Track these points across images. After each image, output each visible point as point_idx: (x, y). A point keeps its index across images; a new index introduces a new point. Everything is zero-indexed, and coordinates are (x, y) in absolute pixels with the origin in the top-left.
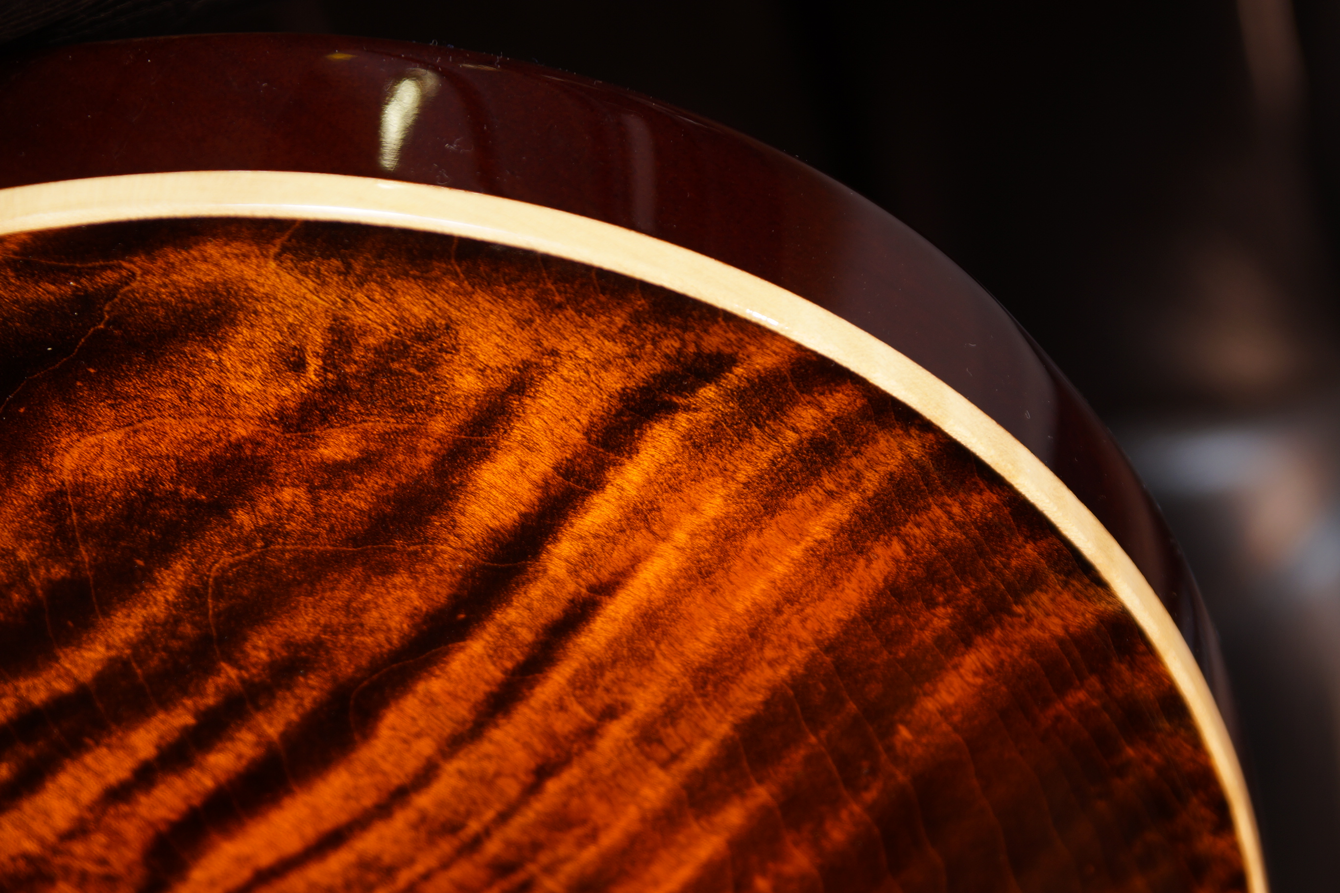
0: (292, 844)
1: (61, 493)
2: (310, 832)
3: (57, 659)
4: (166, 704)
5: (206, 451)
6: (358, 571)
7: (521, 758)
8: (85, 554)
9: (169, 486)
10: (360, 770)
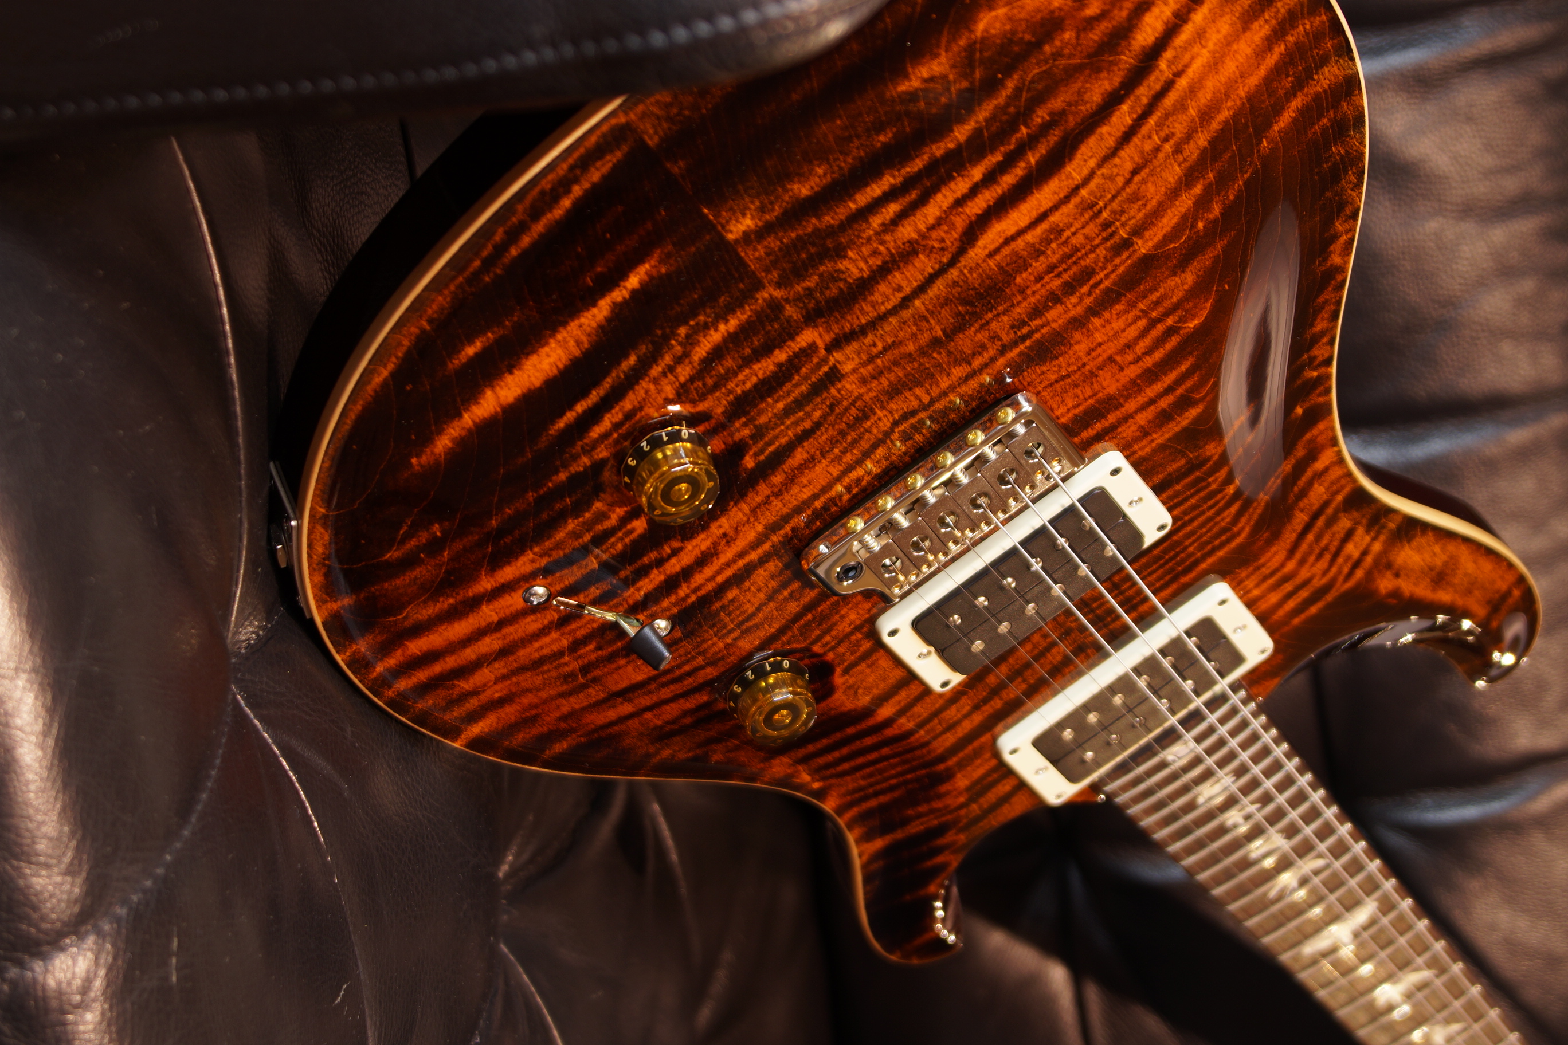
0: (1024, 222)
1: (975, 43)
2: (1034, 214)
3: (952, 131)
4: (993, 150)
5: (1039, 16)
6: (1087, 72)
7: (1129, 166)
8: (978, 74)
9: (1020, 35)
10: (1063, 178)
